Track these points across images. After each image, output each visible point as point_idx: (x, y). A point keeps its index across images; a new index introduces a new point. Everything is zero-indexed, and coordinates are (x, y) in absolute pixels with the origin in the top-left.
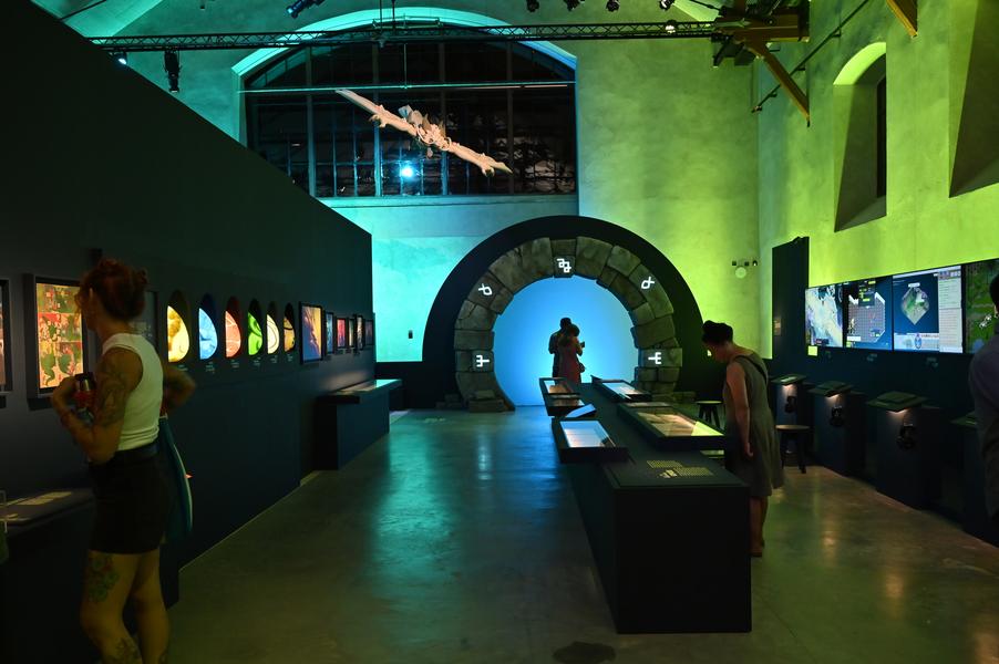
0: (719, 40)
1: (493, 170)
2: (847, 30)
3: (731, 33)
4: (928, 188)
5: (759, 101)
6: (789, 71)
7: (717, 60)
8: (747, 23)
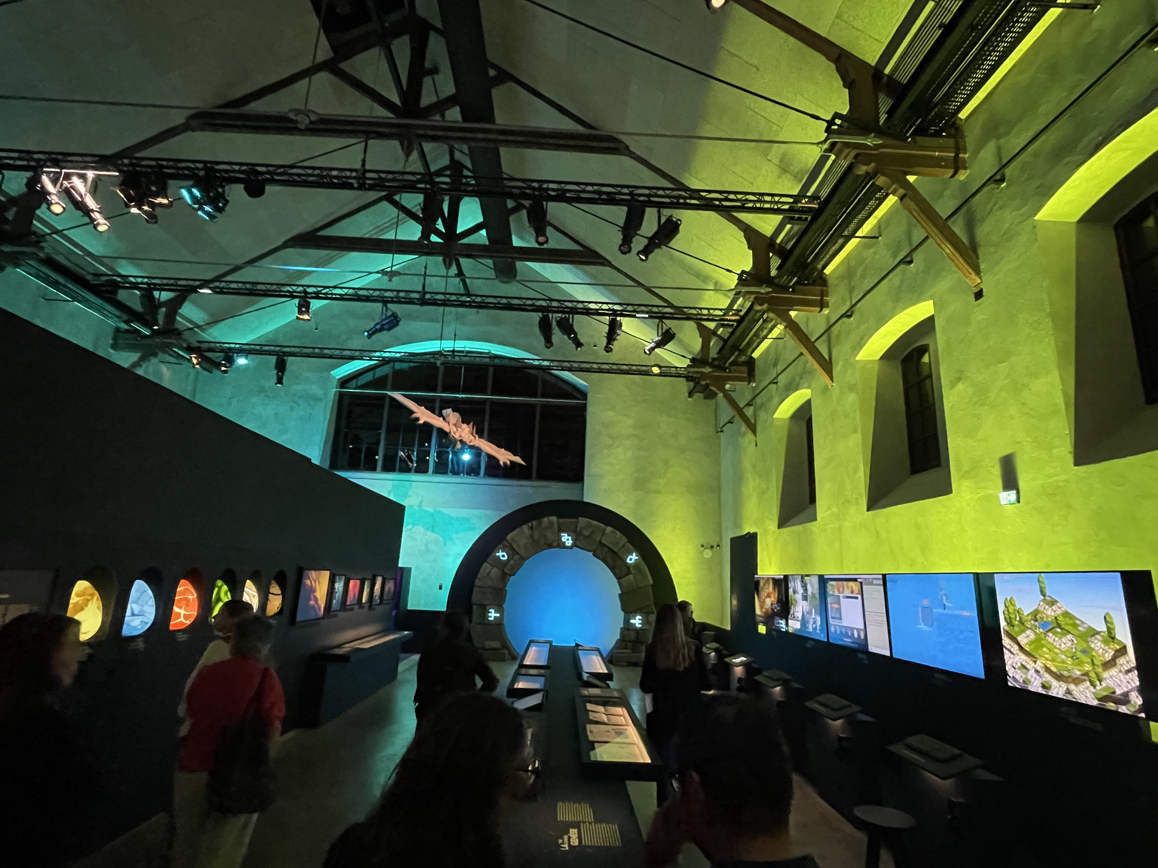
0: (692, 381)
1: (508, 463)
2: (782, 379)
3: (698, 375)
4: (849, 502)
5: (721, 425)
6: (741, 406)
7: (690, 394)
8: (710, 370)
